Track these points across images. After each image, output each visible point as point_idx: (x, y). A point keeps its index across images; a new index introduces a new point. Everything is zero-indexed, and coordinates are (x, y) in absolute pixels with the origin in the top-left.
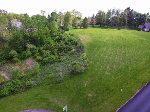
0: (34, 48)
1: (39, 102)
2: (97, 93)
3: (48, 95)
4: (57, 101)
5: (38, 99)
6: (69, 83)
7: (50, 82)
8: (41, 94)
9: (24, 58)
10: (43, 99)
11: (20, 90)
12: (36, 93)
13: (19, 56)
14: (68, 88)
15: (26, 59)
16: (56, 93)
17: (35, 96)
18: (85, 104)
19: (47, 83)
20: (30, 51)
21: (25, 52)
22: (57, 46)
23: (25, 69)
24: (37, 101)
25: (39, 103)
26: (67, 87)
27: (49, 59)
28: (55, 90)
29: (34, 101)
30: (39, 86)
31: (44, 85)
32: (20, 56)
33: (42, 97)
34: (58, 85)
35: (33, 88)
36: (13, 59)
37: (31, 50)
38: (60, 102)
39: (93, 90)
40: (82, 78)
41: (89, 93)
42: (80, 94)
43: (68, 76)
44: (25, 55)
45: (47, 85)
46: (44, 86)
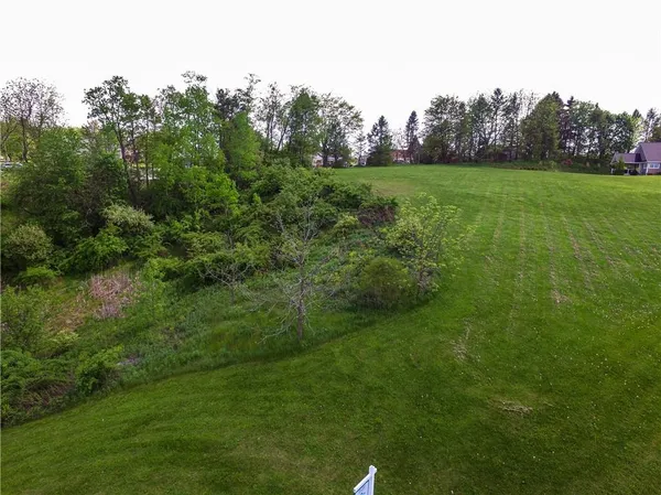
0: (143, 223)
1: (150, 464)
2: (551, 390)
3: (220, 419)
4: (282, 455)
5: (144, 445)
6: (353, 352)
7: (225, 356)
8: (170, 416)
9: (82, 268)
10: (183, 446)
11: (27, 406)
12: (132, 416)
13: (62, 258)
14: (353, 378)
15: (96, 272)
16: (271, 408)
17: (127, 434)
18: (498, 460)
19: (207, 360)
20: (121, 235)
21: (91, 238)
22: (260, 214)
23: (83, 315)
24: (135, 461)
25: (147, 470)
26: (345, 371)
27: (218, 260)
28: (263, 392)
29: (110, 459)
30: (158, 378)
31: (190, 372)
32: (66, 261)
33: (176, 435)
34: (280, 364)
35: (113, 389)
36: (25, 270)
37: (126, 230)
38: (308, 460)
39: (520, 376)
40: (426, 325)
41: (502, 393)
42: (442, 402)
43: (336, 319)
44: (94, 253)
45: (207, 368)
46: (186, 378)
